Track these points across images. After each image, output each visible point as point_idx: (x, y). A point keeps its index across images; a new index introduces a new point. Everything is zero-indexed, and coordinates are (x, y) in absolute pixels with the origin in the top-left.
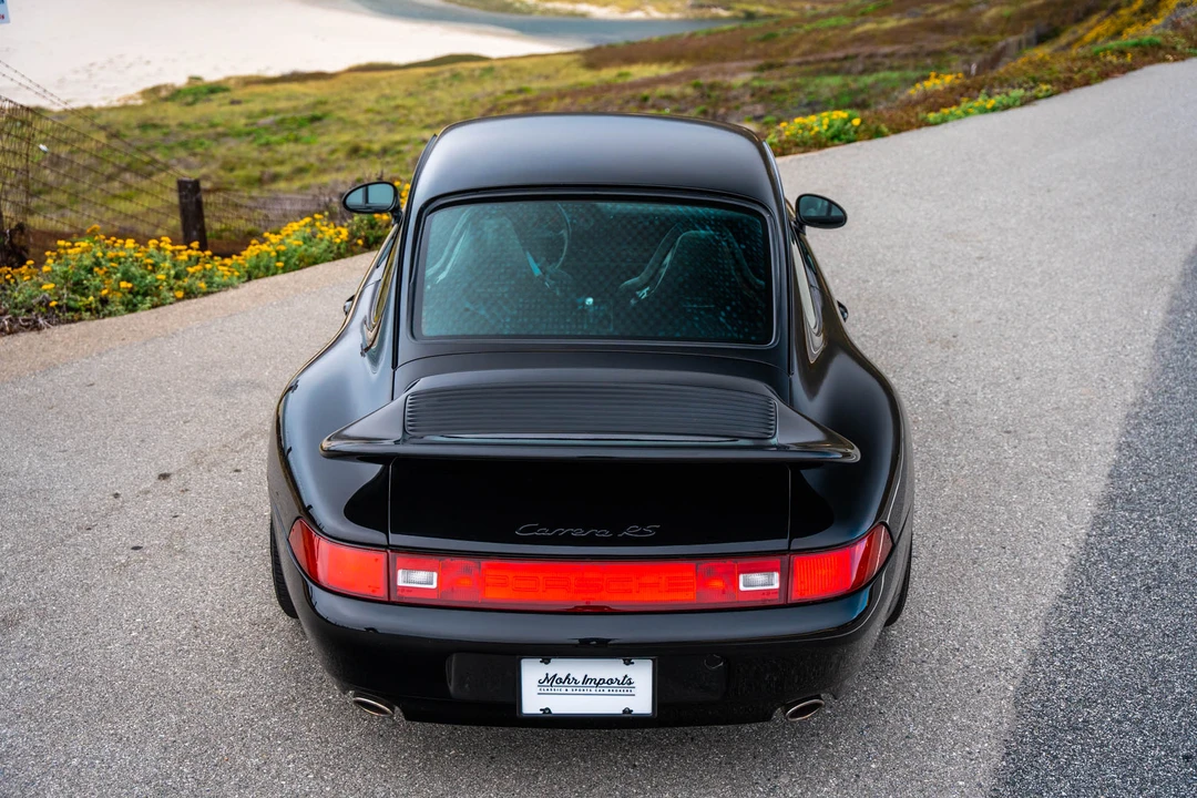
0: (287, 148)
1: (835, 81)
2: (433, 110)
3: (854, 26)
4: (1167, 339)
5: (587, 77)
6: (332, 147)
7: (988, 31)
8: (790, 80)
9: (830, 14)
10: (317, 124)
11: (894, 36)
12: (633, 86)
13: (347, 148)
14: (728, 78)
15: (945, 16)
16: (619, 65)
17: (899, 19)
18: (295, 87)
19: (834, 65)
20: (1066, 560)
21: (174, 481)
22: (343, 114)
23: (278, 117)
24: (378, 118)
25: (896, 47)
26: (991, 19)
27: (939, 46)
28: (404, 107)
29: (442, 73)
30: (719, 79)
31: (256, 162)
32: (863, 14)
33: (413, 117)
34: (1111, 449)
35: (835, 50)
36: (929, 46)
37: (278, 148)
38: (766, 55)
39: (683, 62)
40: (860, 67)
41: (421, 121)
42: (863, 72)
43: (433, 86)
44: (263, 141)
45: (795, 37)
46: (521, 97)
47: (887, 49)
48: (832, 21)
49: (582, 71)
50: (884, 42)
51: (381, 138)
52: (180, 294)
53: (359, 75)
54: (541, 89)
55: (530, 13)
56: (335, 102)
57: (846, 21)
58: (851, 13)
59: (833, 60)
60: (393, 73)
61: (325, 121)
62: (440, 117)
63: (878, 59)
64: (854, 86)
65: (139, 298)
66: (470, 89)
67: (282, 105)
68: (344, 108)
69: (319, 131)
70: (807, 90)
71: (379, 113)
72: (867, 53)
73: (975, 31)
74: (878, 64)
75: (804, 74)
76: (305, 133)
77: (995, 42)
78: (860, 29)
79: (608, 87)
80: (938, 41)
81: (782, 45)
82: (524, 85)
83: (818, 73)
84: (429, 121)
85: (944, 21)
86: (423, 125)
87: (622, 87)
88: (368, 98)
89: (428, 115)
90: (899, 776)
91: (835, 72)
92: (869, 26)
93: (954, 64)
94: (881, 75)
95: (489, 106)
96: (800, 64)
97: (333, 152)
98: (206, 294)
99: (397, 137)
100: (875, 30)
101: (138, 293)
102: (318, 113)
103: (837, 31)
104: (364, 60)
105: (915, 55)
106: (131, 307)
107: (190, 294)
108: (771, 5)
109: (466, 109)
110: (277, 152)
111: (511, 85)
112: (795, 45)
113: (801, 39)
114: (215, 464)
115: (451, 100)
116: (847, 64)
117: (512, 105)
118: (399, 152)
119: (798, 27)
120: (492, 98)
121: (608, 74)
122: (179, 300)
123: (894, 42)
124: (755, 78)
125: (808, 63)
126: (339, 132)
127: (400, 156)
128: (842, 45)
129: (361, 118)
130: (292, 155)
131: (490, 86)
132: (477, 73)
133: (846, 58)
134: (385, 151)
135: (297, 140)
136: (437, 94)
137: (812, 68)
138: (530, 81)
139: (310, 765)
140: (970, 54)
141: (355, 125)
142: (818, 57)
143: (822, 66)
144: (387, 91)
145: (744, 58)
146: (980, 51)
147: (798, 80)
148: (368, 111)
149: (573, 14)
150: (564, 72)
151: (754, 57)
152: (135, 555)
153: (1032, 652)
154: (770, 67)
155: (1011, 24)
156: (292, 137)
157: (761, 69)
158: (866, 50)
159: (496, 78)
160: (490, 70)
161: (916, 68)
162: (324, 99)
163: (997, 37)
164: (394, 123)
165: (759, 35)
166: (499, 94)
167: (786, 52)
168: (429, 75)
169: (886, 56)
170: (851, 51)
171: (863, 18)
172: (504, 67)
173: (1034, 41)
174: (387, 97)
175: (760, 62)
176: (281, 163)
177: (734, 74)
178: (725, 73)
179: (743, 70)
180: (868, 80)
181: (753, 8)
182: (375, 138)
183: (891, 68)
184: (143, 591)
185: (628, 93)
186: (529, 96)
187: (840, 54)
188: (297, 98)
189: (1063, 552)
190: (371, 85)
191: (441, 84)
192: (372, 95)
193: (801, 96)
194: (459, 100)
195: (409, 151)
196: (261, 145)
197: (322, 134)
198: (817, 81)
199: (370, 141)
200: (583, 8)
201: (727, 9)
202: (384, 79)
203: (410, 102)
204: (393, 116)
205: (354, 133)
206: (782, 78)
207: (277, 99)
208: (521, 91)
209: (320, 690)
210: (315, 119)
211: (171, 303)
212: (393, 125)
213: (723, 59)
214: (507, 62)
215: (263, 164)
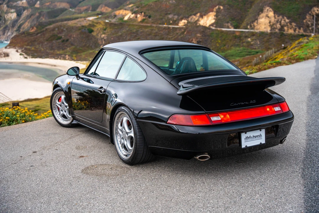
21: (38, 153)
52: (24, 121)
65: (11, 122)
90: (276, 193)
98: (31, 121)
101: (11, 121)
106: (9, 125)
107: (26, 121)
114: (49, 149)
122: (23, 123)
139: (103, 203)
152: (32, 168)
153: (302, 168)
162: (38, 105)
184: (37, 174)
209: (99, 189)
211: (21, 123)
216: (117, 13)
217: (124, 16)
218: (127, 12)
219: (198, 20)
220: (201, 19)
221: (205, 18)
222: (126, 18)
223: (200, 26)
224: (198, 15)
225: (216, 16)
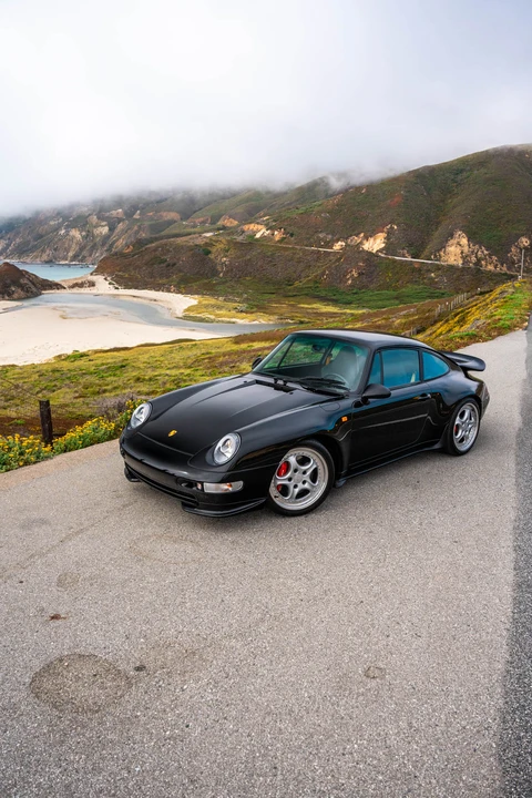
0: (110, 379)
2: (171, 362)
4: (520, 480)
5: (235, 347)
6: (129, 378)
9: (334, 322)
10: (124, 368)
12: (254, 350)
13: (135, 378)
15: (380, 323)
16: (248, 343)
17: (362, 324)
18: (115, 353)
20: (505, 633)
22: (134, 364)
23: (108, 366)
24: (149, 365)
26: (398, 324)
28: (159, 361)
29: (175, 347)
31: (97, 385)
32: (347, 322)
33: (163, 365)
34: (511, 550)
37: (107, 379)
39: (273, 341)
41: (166, 366)
43: (171, 352)
44: (101, 376)
46: (208, 356)
48: (335, 325)
49: (233, 345)
51: (150, 373)
52: (21, 463)
53: (140, 348)
54: (216, 352)
56: (131, 359)
58: (342, 322)
60: (156, 347)
61: (127, 367)
62: (174, 365)
66: (187, 353)
67: (109, 361)
68: (134, 362)
69: (125, 371)
71: (149, 363)
76: (118, 372)
79: (244, 351)
82: (209, 351)
84: (170, 366)
86: (166, 368)
87: (250, 351)
88: (144, 358)
89: (169, 364)
95: (195, 360)
97: (129, 380)
98: (35, 463)
99: (156, 373)
102: (124, 364)
104: (143, 342)
108: (310, 319)
109: (185, 361)
111: (204, 351)
117: (204, 359)
118: (157, 380)
120: (195, 356)
121: (244, 346)
122: (20, 467)
126: (132, 371)
129: (141, 366)
130: (113, 381)
131: (198, 352)
134: (150, 379)
135: (114, 375)
136: (173, 355)
138: (212, 350)
141: (139, 368)
144: (153, 355)
148: (144, 363)
150: (226, 345)
153: (501, 711)
155: (406, 326)
159: (197, 348)
160: (196, 345)
162: (127, 358)
163: (401, 331)
164: (155, 367)
166: (198, 355)
168: (170, 348)
172: (201, 344)
173: (415, 333)
174: (152, 357)
176: (108, 385)
181: (303, 320)
182: (147, 374)
185: (253, 354)
186: (211, 355)
188: (116, 358)
189: (502, 627)
190: (146, 352)
191: (175, 351)
192: (147, 356)
194: (182, 357)
195: (161, 379)
196: (100, 378)
197: (125, 373)
199: (145, 375)
200: (234, 320)
201: (292, 320)
202: (152, 349)
203: (162, 359)
204: (155, 365)
205: (138, 372)
207: (108, 359)
208: (208, 353)
210: (123, 366)
211: (16, 469)
214: (202, 342)
215: (100, 386)
216: (246, 227)
217: (255, 233)
218: (260, 227)
219: (361, 243)
220: (365, 242)
221: (371, 240)
222: (258, 236)
223: (363, 250)
224: (362, 235)
225: (387, 238)
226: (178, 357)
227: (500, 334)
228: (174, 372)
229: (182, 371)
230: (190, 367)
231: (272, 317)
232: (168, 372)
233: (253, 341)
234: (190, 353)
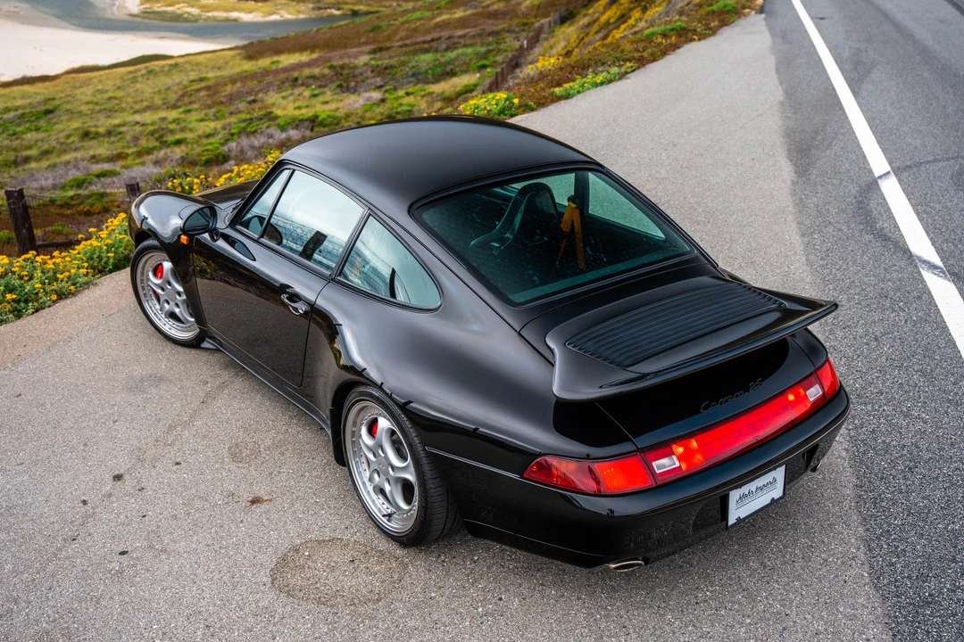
0: (30, 136)
1: (429, 57)
2: (139, 99)
3: (433, 17)
5: (249, 66)
6: (66, 133)
7: (526, 16)
8: (396, 59)
9: (414, 10)
10: (51, 116)
11: (463, 23)
12: (285, 70)
13: (81, 132)
14: (352, 60)
15: (496, 7)
16: (270, 56)
17: (465, 11)
18: (26, 88)
19: (426, 46)
22: (69, 107)
23: (20, 112)
24: (98, 108)
25: (467, 31)
26: (527, 7)
27: (495, 28)
28: (115, 98)
29: (139, 70)
30: (346, 61)
31: (9, 149)
32: (438, 8)
33: (124, 105)
35: (424, 35)
36: (490, 29)
37: (24, 136)
38: (375, 41)
39: (317, 50)
40: (444, 46)
41: (132, 108)
42: (447, 50)
43: (134, 80)
44: (11, 132)
45: (393, 27)
46: (203, 84)
47: (460, 33)
48: (418, 14)
49: (244, 62)
50: (457, 28)
51: (103, 124)
53: (73, 75)
54: (216, 77)
55: (196, 21)
56: (61, 98)
57: (427, 14)
58: (429, 8)
59: (424, 42)
60: (102, 72)
61: (57, 112)
62: (145, 104)
63: (456, 40)
64: (442, 60)
66: (164, 81)
67: (19, 102)
68: (68, 102)
69: (55, 120)
70: (410, 65)
71: (97, 104)
72: (447, 36)
73: (517, 16)
74: (456, 43)
75: (406, 53)
76: (42, 123)
77: (533, 23)
78: (438, 20)
79: (266, 73)
80: (493, 25)
81: (385, 34)
82: (203, 75)
83: (415, 52)
84: (137, 107)
85: (496, 11)
86: (132, 111)
87: (277, 72)
88: (85, 93)
89: (136, 102)
91: (427, 51)
92: (444, 17)
93: (507, 40)
94: (460, 51)
95: (180, 93)
96: (401, 47)
97: (68, 136)
99: (116, 122)
100: (448, 19)
102: (49, 107)
103: (422, 22)
104: (76, 65)
105: (480, 35)
108: (369, 5)
109: (163, 96)
110: (24, 140)
111: (193, 75)
112: (395, 33)
113: (398, 29)
115: (150, 90)
116: (434, 44)
117: (198, 90)
118: (120, 133)
119: (395, 20)
120: (181, 86)
121: (264, 63)
123: (464, 27)
124: (371, 59)
125: (406, 45)
126: (70, 120)
127: (121, 136)
128: (428, 31)
129: (84, 108)
130: (37, 141)
131: (177, 78)
132: (166, 69)
133: (433, 40)
134: (109, 133)
135: (37, 129)
136: (139, 86)
137: (411, 48)
138: (207, 72)
140: (518, 33)
141: (80, 114)
142: (413, 40)
143: (417, 47)
144: (100, 87)
145: (360, 45)
146: (523, 30)
147: (402, 58)
148: (88, 103)
149: (227, 20)
150: (231, 63)
151: (366, 44)
154: (381, 50)
155: (539, 11)
156: (33, 127)
157: (374, 52)
158: (445, 34)
159: (181, 71)
160: (176, 65)
161: (482, 45)
163: (533, 20)
164: (110, 111)
165: (367, 28)
166: (185, 83)
167: (389, 38)
168: (131, 72)
169: (460, 37)
170: (435, 35)
171: (438, 11)
172: (186, 62)
173: (559, 22)
174: (100, 91)
175: (373, 47)
176: (30, 148)
177: (356, 57)
178: (349, 57)
179: (362, 53)
180: (452, 55)
181: (356, 8)
182: (99, 124)
183: (465, 46)
185: (282, 76)
186: (209, 83)
187: (428, 38)
188: (30, 97)
190: (86, 83)
191: (140, 79)
192: (89, 91)
193: (407, 69)
194: (157, 89)
195: (128, 131)
196: (9, 135)
197: (56, 123)
198: (416, 58)
199: (96, 126)
200: (234, 15)
201: (339, 9)
202: (95, 77)
203: (119, 94)
204: (108, 106)
205: (81, 121)
206: (390, 58)
207: (15, 98)
208: (201, 80)
210: (48, 112)
212: (110, 112)
213: (345, 47)
214: (186, 59)
215: (15, 150)
226: (146, 88)
227: (724, 24)
228: (148, 117)
229: (163, 114)
230: (175, 107)
231: (302, 7)
232: (138, 118)
233: (279, 52)
234: (168, 81)
